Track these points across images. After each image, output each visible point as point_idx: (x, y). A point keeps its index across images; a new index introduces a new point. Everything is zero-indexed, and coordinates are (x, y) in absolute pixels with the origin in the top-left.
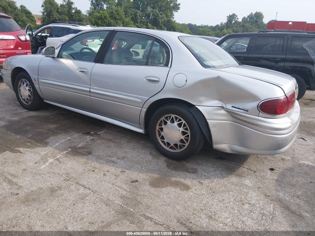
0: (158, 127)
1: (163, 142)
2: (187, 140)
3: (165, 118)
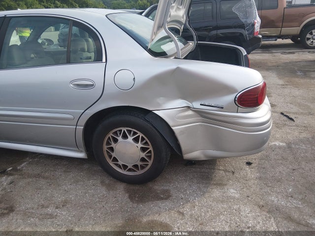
0: (105, 147)
1: (116, 165)
2: (150, 157)
3: (113, 133)
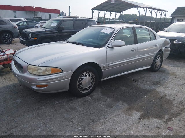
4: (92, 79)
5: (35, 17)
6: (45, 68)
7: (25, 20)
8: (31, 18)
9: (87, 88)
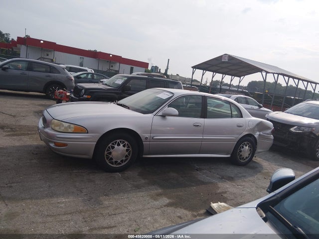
4: (127, 150)
5: (110, 69)
6: (68, 124)
7: (91, 72)
8: (103, 70)
9: (119, 161)
